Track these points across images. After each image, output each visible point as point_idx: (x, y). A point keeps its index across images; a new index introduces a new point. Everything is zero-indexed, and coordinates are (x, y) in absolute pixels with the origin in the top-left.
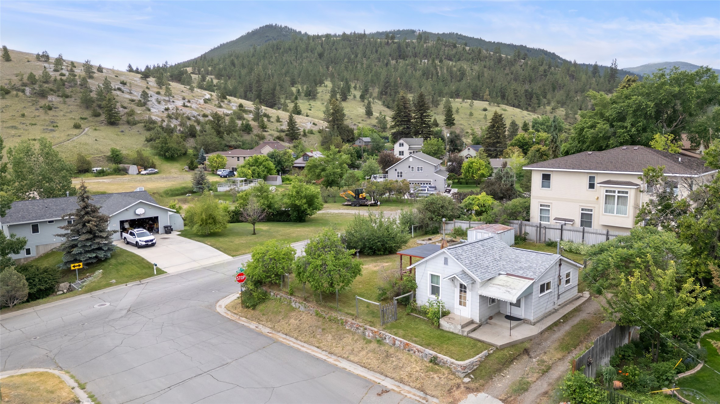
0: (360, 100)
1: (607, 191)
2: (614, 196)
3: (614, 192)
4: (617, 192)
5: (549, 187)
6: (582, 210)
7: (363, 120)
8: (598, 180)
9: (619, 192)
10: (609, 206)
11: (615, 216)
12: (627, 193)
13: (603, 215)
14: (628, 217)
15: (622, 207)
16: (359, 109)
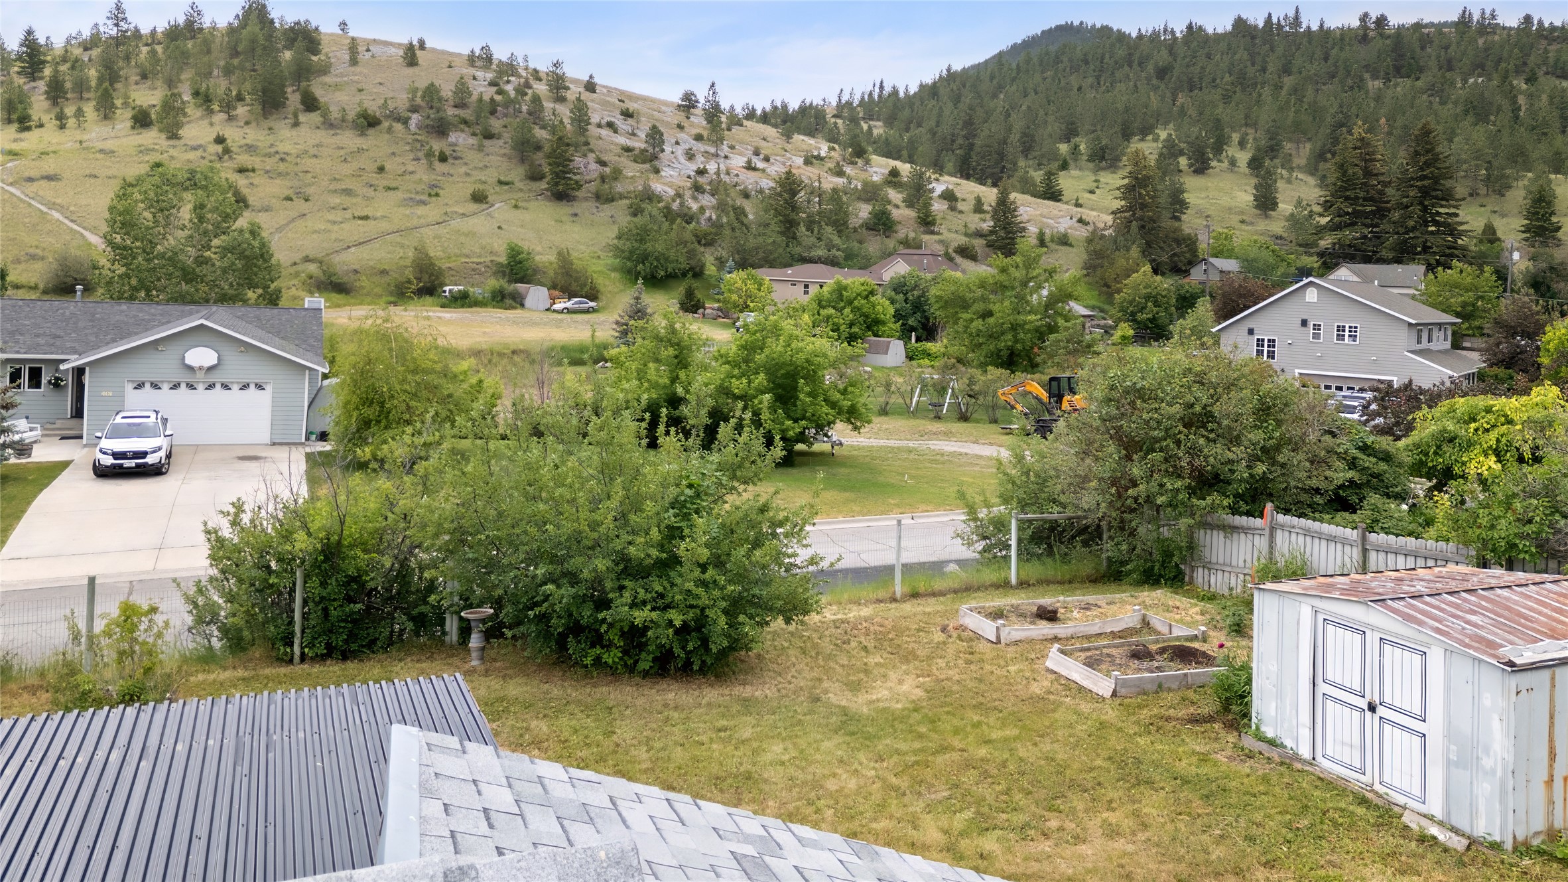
0: (1247, 171)
7: (1243, 222)
16: (1239, 193)
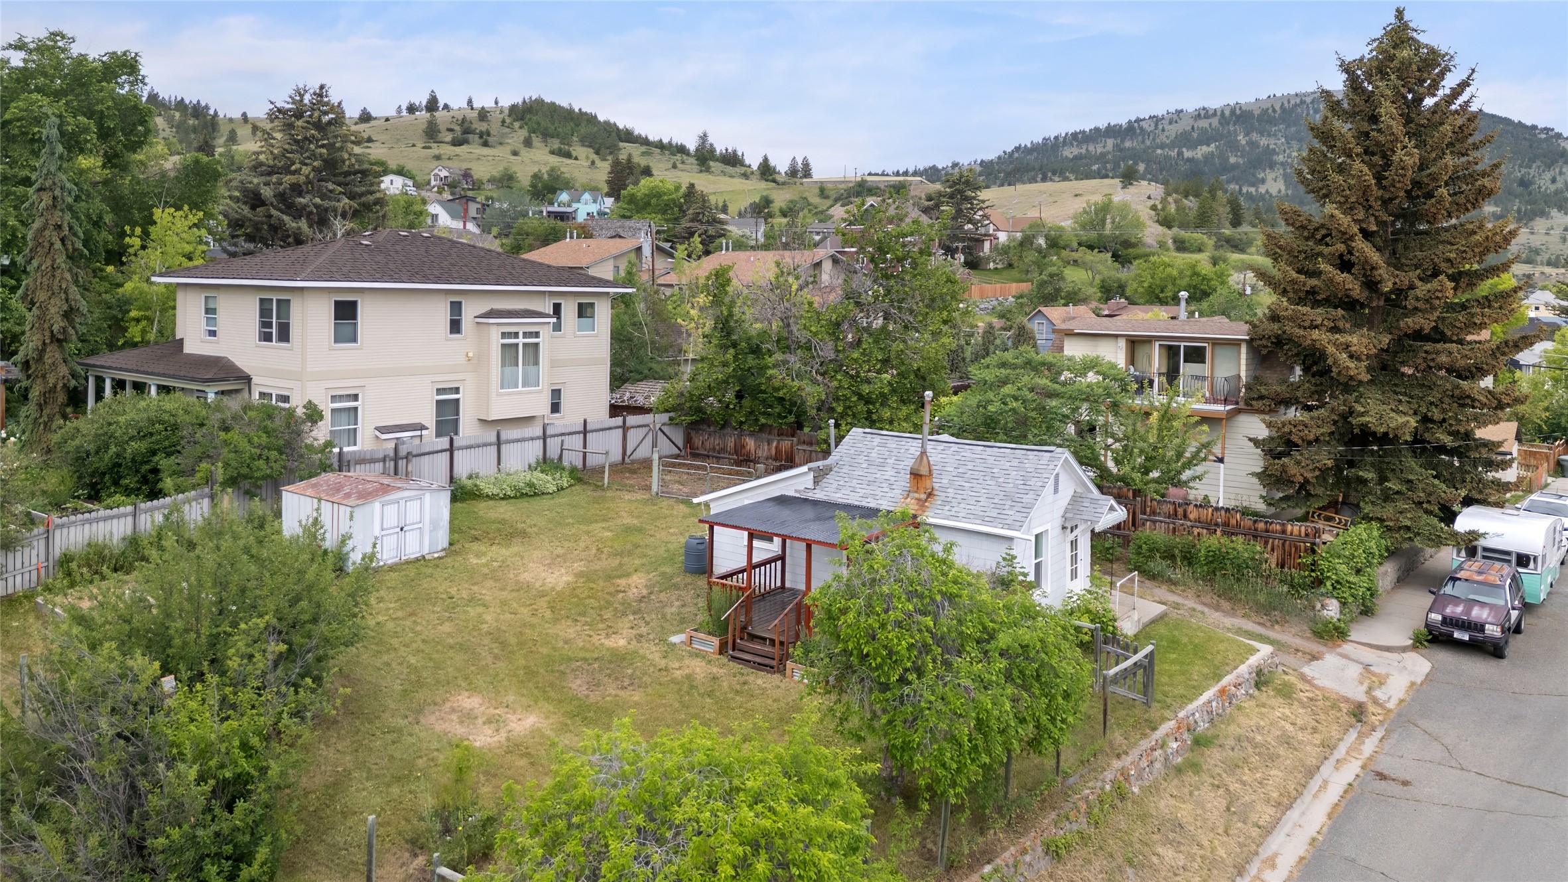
1: (504, 335)
2: (517, 345)
3: (516, 335)
4: (521, 335)
5: (354, 340)
6: (440, 391)
8: (470, 311)
9: (526, 335)
10: (508, 369)
11: (520, 393)
12: (537, 335)
13: (499, 395)
14: (540, 392)
15: (532, 369)
